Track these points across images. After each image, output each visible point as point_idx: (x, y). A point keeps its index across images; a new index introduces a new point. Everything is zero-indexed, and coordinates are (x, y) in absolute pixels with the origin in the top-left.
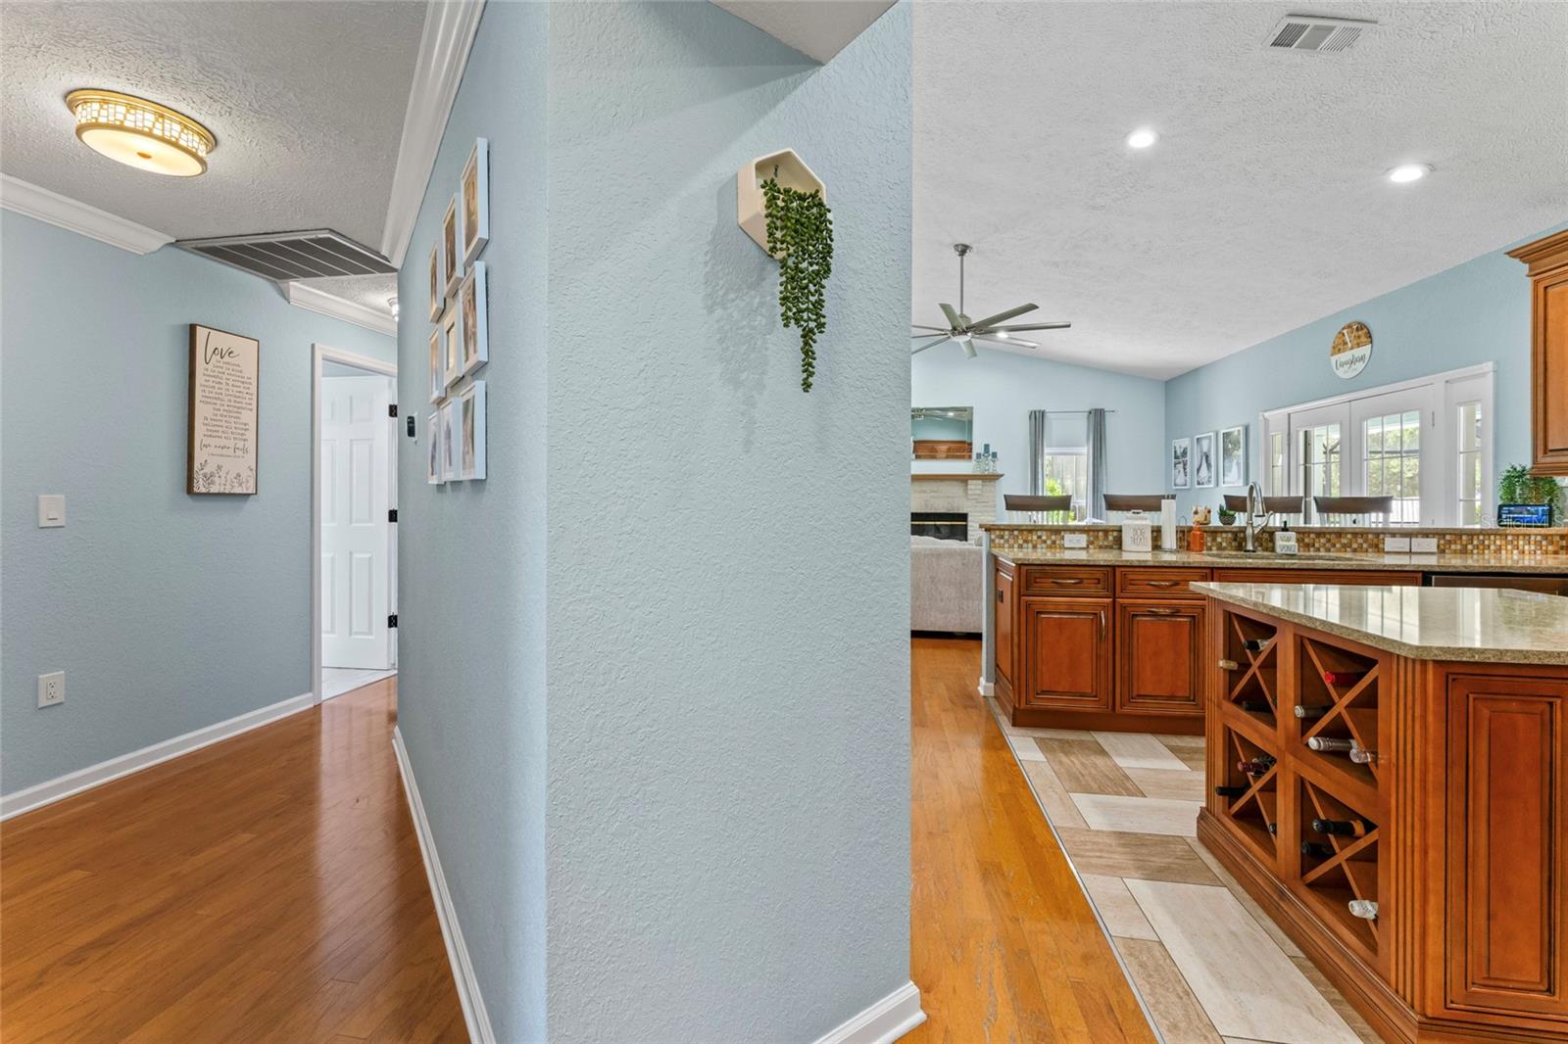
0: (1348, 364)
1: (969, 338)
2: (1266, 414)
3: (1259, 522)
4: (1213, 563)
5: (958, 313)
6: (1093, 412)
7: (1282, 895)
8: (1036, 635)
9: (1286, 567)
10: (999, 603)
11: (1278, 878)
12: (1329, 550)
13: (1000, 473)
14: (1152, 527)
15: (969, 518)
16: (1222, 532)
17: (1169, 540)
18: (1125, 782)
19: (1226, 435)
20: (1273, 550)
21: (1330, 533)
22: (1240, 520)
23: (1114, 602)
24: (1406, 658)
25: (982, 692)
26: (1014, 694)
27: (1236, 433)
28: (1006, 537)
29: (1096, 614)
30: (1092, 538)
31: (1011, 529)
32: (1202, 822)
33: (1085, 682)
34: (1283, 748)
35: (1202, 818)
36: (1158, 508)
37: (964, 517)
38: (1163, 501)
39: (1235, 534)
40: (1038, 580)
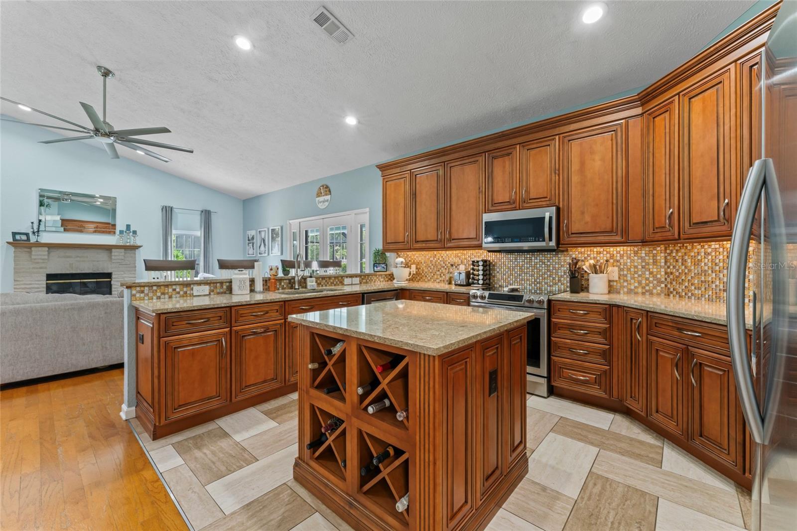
0: (322, 202)
1: (112, 142)
2: (290, 221)
3: (300, 273)
4: (285, 298)
5: (102, 119)
6: (204, 212)
7: (351, 505)
8: (173, 366)
9: (317, 296)
10: (140, 344)
11: (347, 494)
12: (326, 286)
13: (139, 244)
14: (250, 279)
15: (113, 276)
16: (283, 280)
17: (259, 286)
18: (243, 454)
19: (273, 230)
20: (306, 287)
21: (327, 278)
22: (293, 272)
23: (231, 330)
24: (429, 356)
25: (123, 416)
26: (155, 417)
27: (277, 230)
28: (146, 292)
29: (219, 340)
30: (212, 288)
31: (150, 285)
32: (296, 468)
33: (212, 390)
34: (350, 414)
35: (296, 465)
36: (253, 267)
37: (109, 275)
38: (255, 263)
39: (290, 280)
40: (175, 324)
